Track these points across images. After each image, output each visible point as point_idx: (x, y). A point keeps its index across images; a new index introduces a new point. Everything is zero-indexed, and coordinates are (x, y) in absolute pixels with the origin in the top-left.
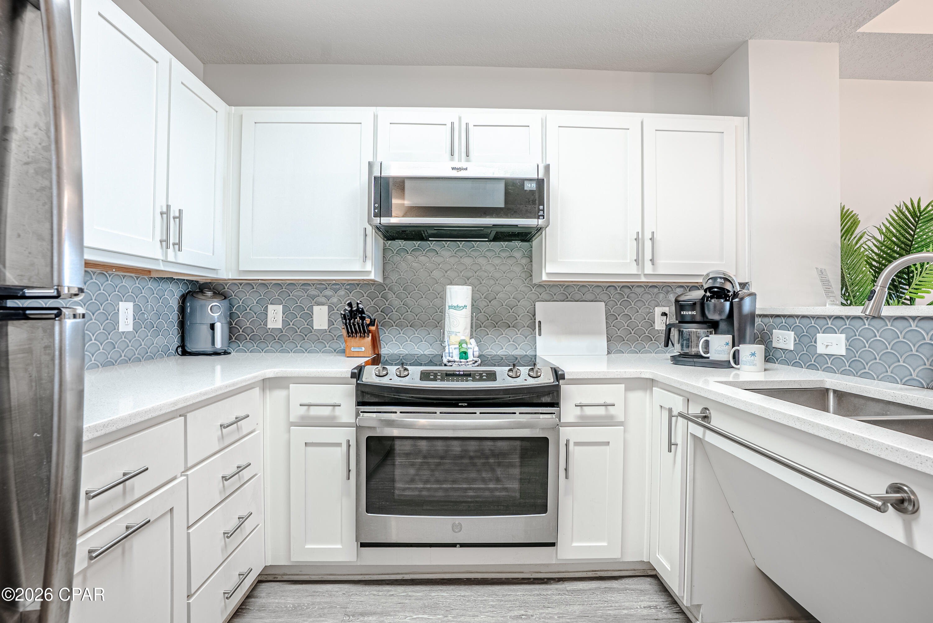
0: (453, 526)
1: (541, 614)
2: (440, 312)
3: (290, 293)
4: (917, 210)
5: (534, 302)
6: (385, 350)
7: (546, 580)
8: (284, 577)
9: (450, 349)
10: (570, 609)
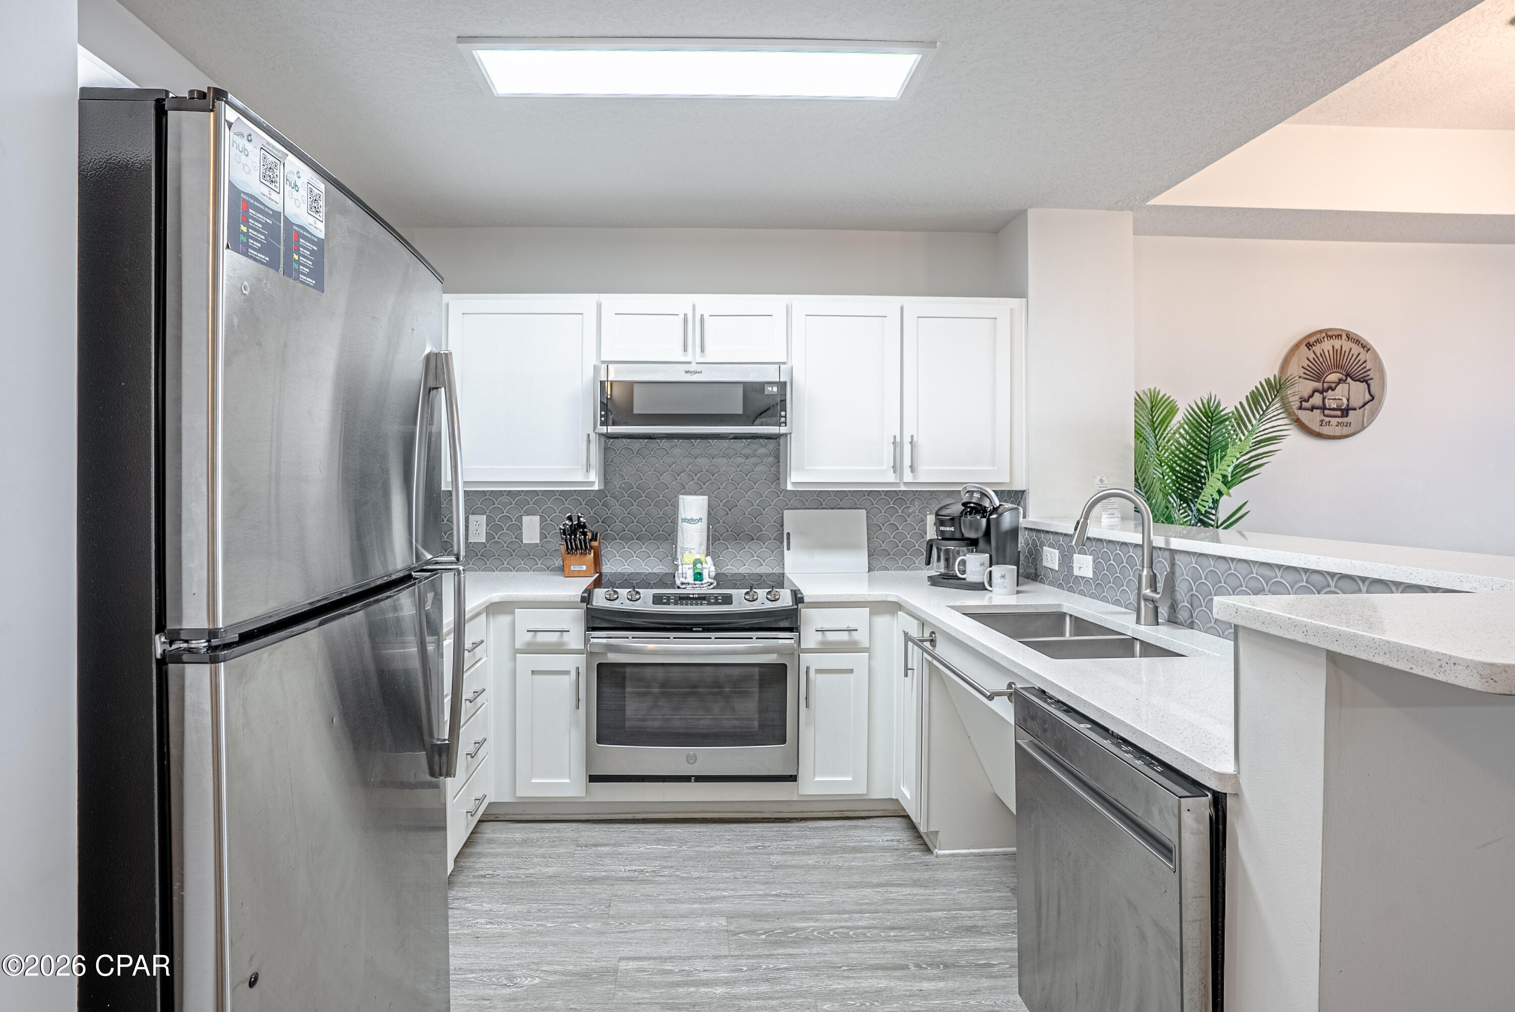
0: (688, 756)
1: (779, 845)
2: (671, 522)
3: (495, 500)
4: (1208, 410)
5: (782, 510)
6: (608, 568)
7: (787, 820)
8: (507, 816)
9: (684, 569)
10: (809, 842)
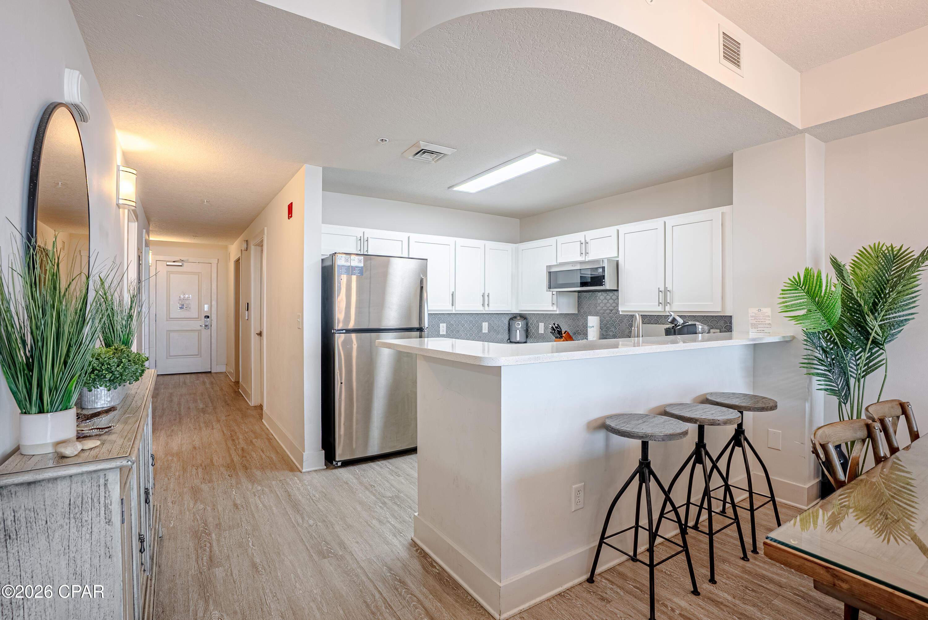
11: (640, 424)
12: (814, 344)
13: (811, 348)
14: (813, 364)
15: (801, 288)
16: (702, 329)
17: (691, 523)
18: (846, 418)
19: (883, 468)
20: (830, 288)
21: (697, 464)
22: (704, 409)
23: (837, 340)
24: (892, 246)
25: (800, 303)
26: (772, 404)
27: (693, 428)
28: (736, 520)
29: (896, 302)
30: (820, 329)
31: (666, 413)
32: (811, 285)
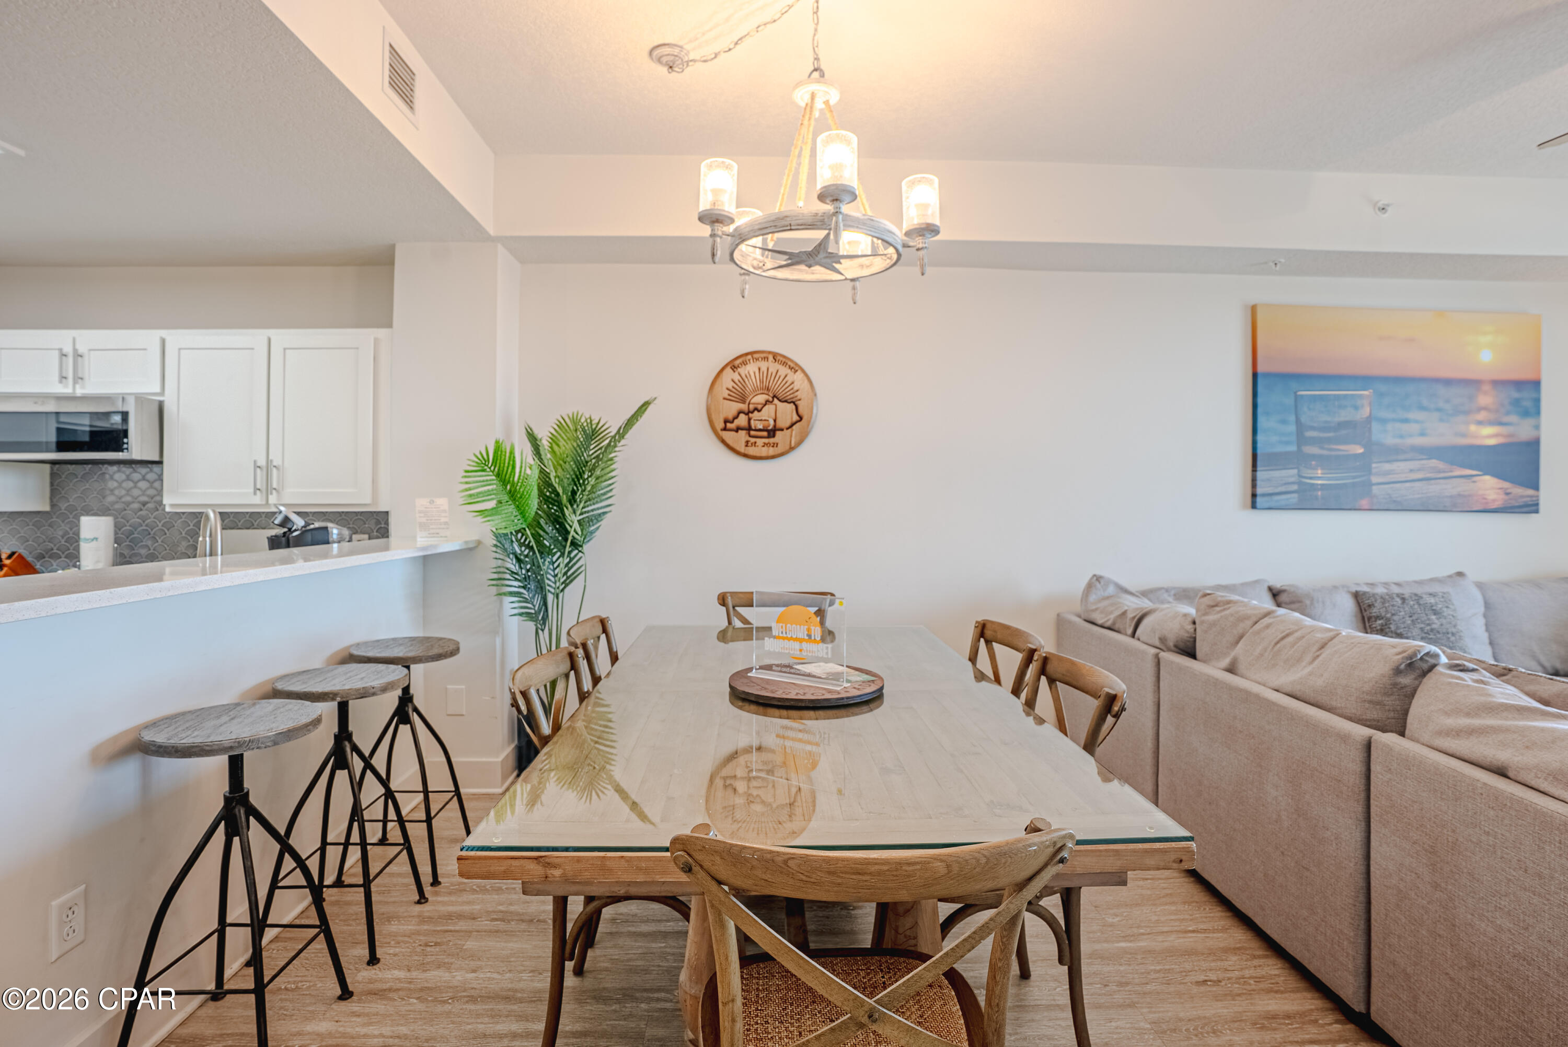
11: (225, 723)
12: (505, 550)
13: (501, 557)
14: (505, 579)
15: (490, 468)
16: (338, 534)
17: (329, 879)
18: (544, 651)
19: (587, 706)
20: (525, 470)
21: (337, 771)
22: (347, 673)
23: (533, 543)
24: (590, 418)
25: (489, 491)
26: (452, 647)
27: (329, 709)
28: (407, 844)
29: (594, 490)
30: (513, 529)
31: (276, 694)
32: (502, 465)
